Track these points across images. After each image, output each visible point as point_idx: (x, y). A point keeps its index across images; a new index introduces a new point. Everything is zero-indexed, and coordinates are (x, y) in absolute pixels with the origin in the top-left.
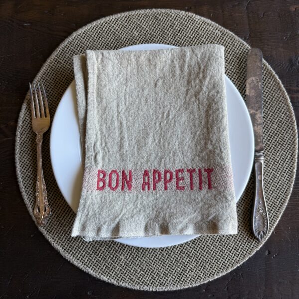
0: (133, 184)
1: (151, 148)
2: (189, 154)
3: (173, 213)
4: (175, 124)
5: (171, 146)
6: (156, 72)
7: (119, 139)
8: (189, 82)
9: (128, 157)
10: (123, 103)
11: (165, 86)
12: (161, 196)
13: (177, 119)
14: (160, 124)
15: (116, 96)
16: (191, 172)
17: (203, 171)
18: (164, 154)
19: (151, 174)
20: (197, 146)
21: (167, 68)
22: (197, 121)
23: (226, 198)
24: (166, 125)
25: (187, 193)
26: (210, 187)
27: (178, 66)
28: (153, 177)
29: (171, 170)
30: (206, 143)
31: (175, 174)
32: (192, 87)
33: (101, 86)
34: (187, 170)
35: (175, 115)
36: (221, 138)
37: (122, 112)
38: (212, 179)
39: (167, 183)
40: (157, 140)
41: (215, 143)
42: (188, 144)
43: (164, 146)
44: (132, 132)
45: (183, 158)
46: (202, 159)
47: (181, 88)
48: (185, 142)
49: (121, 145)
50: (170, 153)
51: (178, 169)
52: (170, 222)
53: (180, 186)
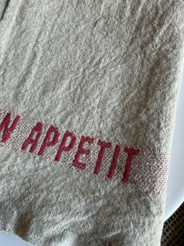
0: (13, 135)
1: (60, 97)
2: (109, 119)
3: (51, 201)
4: (103, 76)
5: (88, 101)
6: (100, 8)
7: (24, 73)
8: (138, 28)
9: (25, 98)
10: (48, 34)
11: (106, 28)
12: (45, 167)
13: (108, 70)
14: (84, 71)
15: (42, 22)
16: (104, 145)
17: (122, 149)
18: (74, 110)
19: (44, 131)
20: (124, 112)
21: (114, 7)
22: (135, 79)
23: (148, 207)
24: (91, 74)
25: (86, 176)
26: (125, 178)
27: (129, 7)
28: (45, 135)
29: (76, 134)
30: (139, 111)
31: (79, 140)
32: (140, 35)
33: (28, 4)
34: (99, 141)
35: (108, 65)
36: (164, 108)
37: (42, 43)
38: (132, 166)
39: (62, 150)
40: (72, 89)
41: (153, 114)
42: (112, 106)
43: (78, 100)
44: (44, 70)
45: (99, 124)
46: (126, 132)
47: (126, 34)
48: (109, 102)
49: (23, 81)
50: (84, 110)
51: (85, 136)
52: (37, 215)
53: (80, 161)
